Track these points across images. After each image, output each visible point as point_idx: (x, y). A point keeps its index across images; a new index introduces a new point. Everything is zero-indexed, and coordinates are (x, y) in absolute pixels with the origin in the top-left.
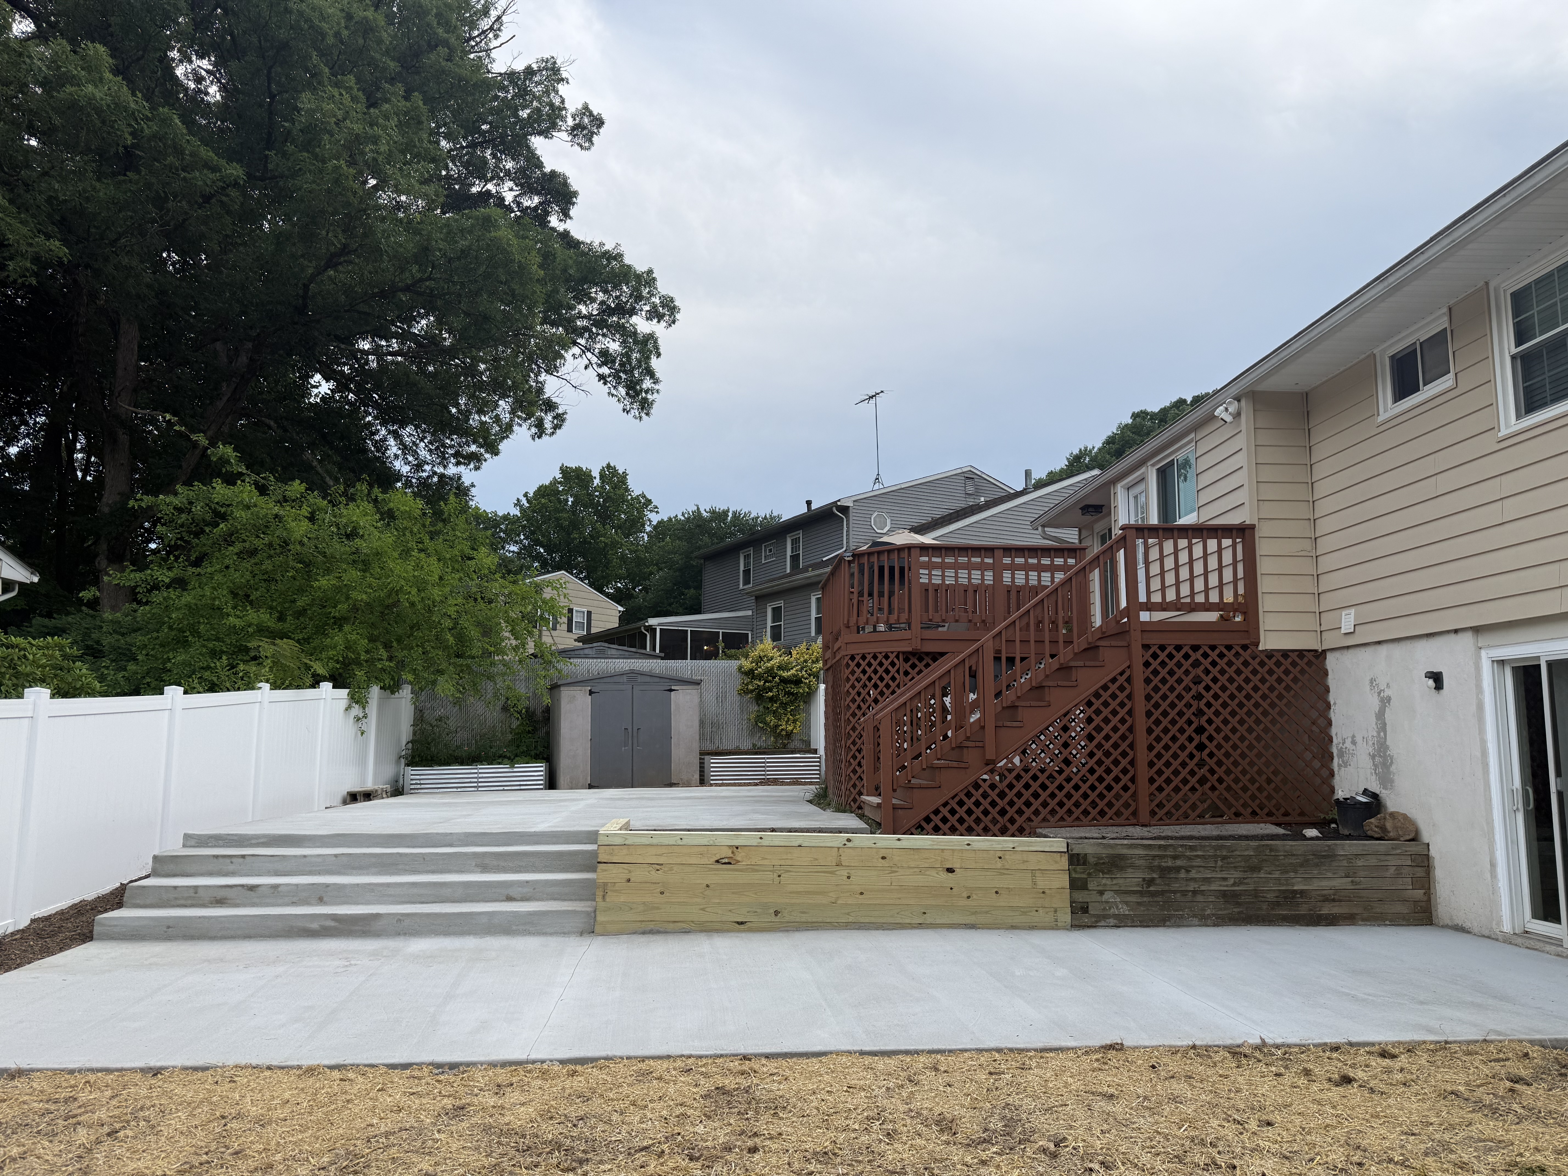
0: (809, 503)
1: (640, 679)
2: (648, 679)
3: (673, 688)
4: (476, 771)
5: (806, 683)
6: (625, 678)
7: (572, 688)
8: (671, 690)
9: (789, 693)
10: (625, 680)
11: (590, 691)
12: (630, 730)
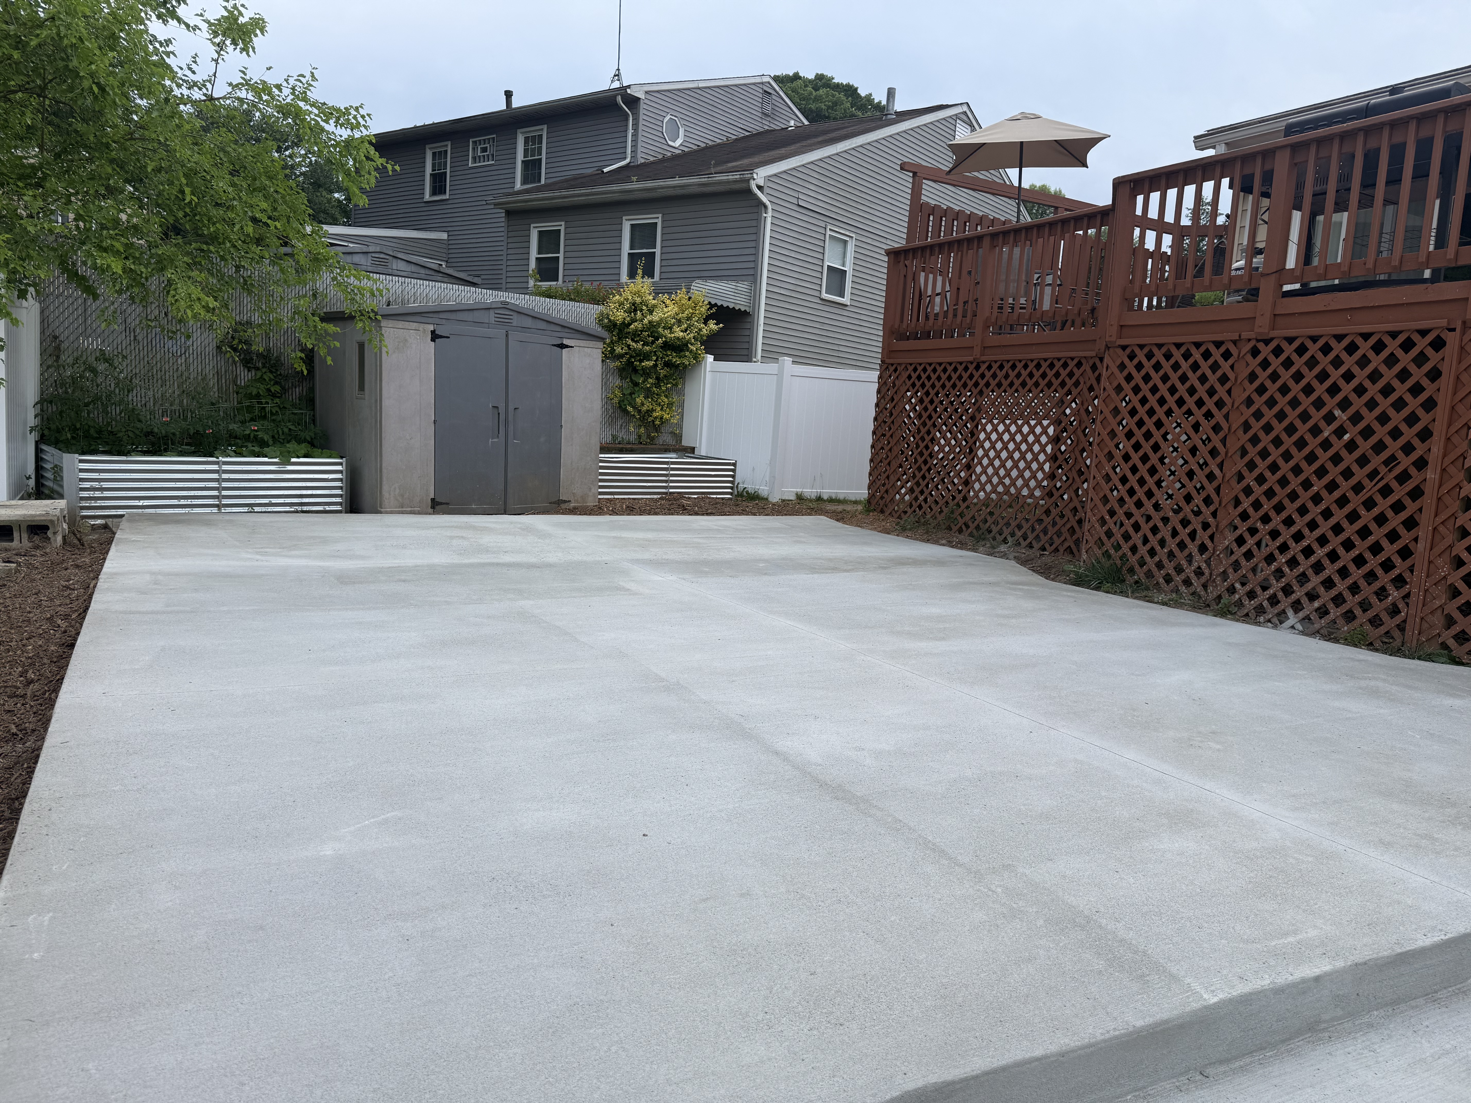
0: (508, 94)
1: (516, 320)
2: (528, 322)
3: (566, 342)
4: (215, 467)
5: (691, 351)
6: (492, 317)
7: (401, 324)
8: (562, 346)
9: (668, 364)
10: (492, 320)
11: (433, 332)
12: (502, 411)
